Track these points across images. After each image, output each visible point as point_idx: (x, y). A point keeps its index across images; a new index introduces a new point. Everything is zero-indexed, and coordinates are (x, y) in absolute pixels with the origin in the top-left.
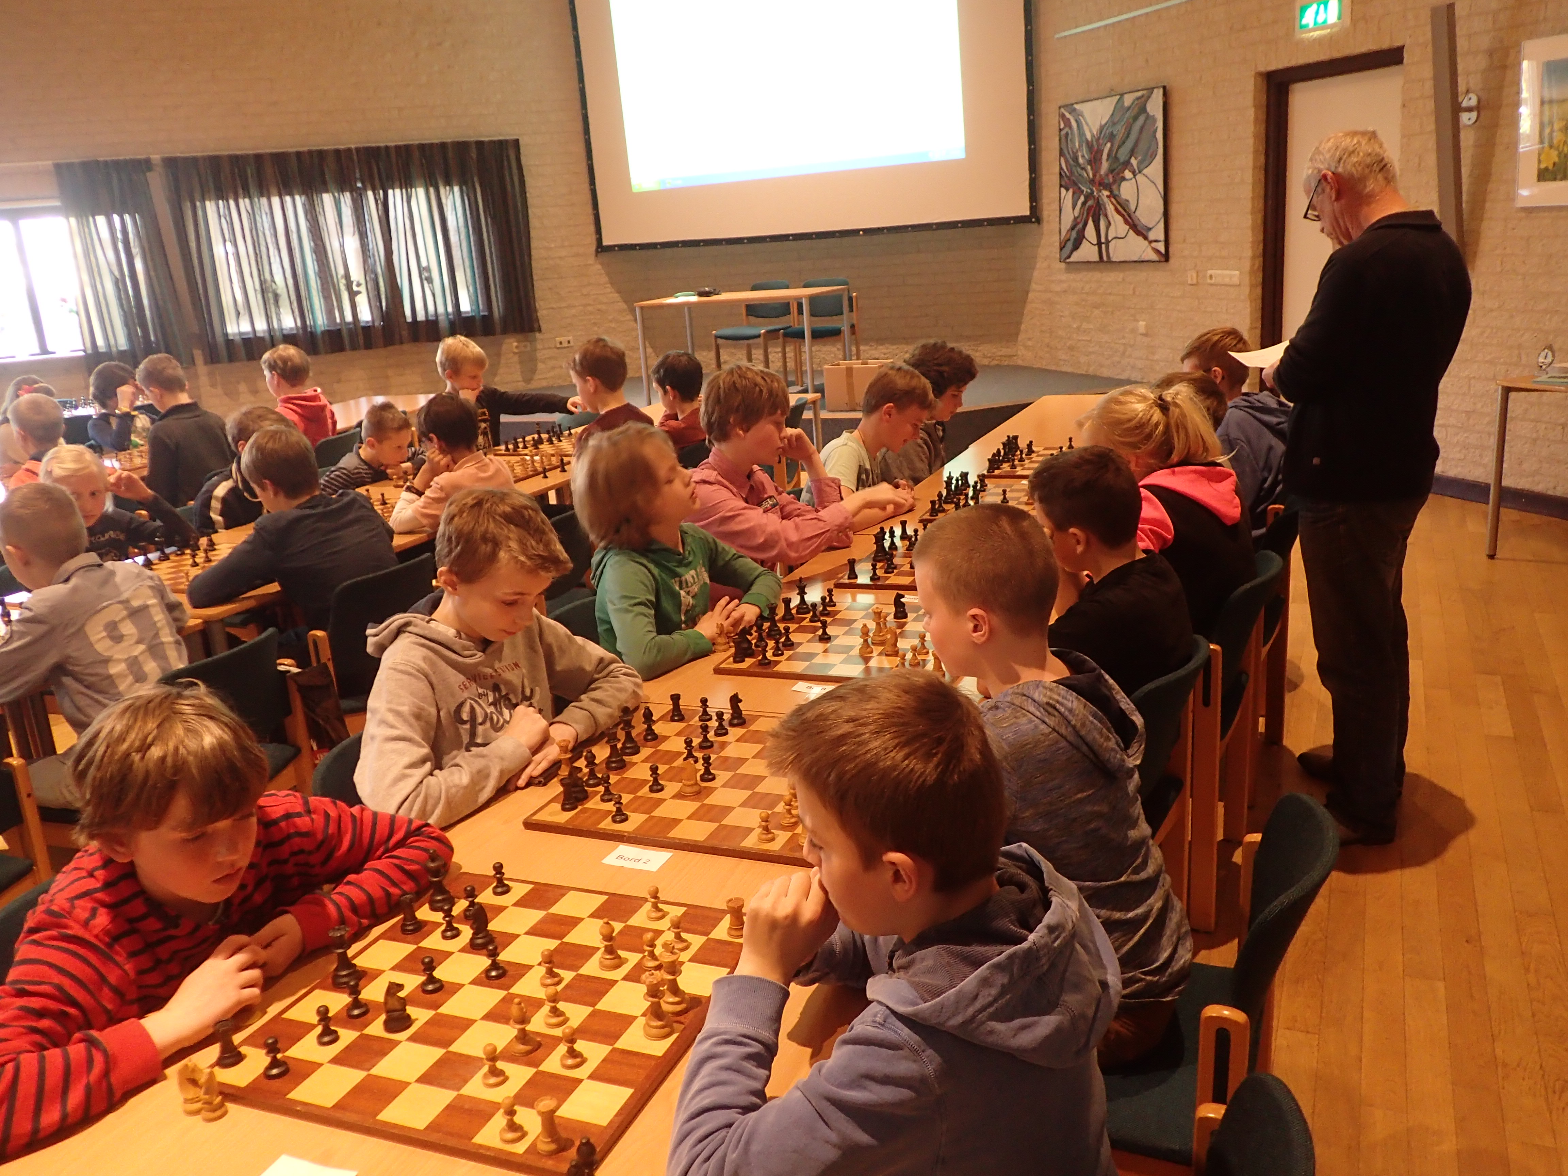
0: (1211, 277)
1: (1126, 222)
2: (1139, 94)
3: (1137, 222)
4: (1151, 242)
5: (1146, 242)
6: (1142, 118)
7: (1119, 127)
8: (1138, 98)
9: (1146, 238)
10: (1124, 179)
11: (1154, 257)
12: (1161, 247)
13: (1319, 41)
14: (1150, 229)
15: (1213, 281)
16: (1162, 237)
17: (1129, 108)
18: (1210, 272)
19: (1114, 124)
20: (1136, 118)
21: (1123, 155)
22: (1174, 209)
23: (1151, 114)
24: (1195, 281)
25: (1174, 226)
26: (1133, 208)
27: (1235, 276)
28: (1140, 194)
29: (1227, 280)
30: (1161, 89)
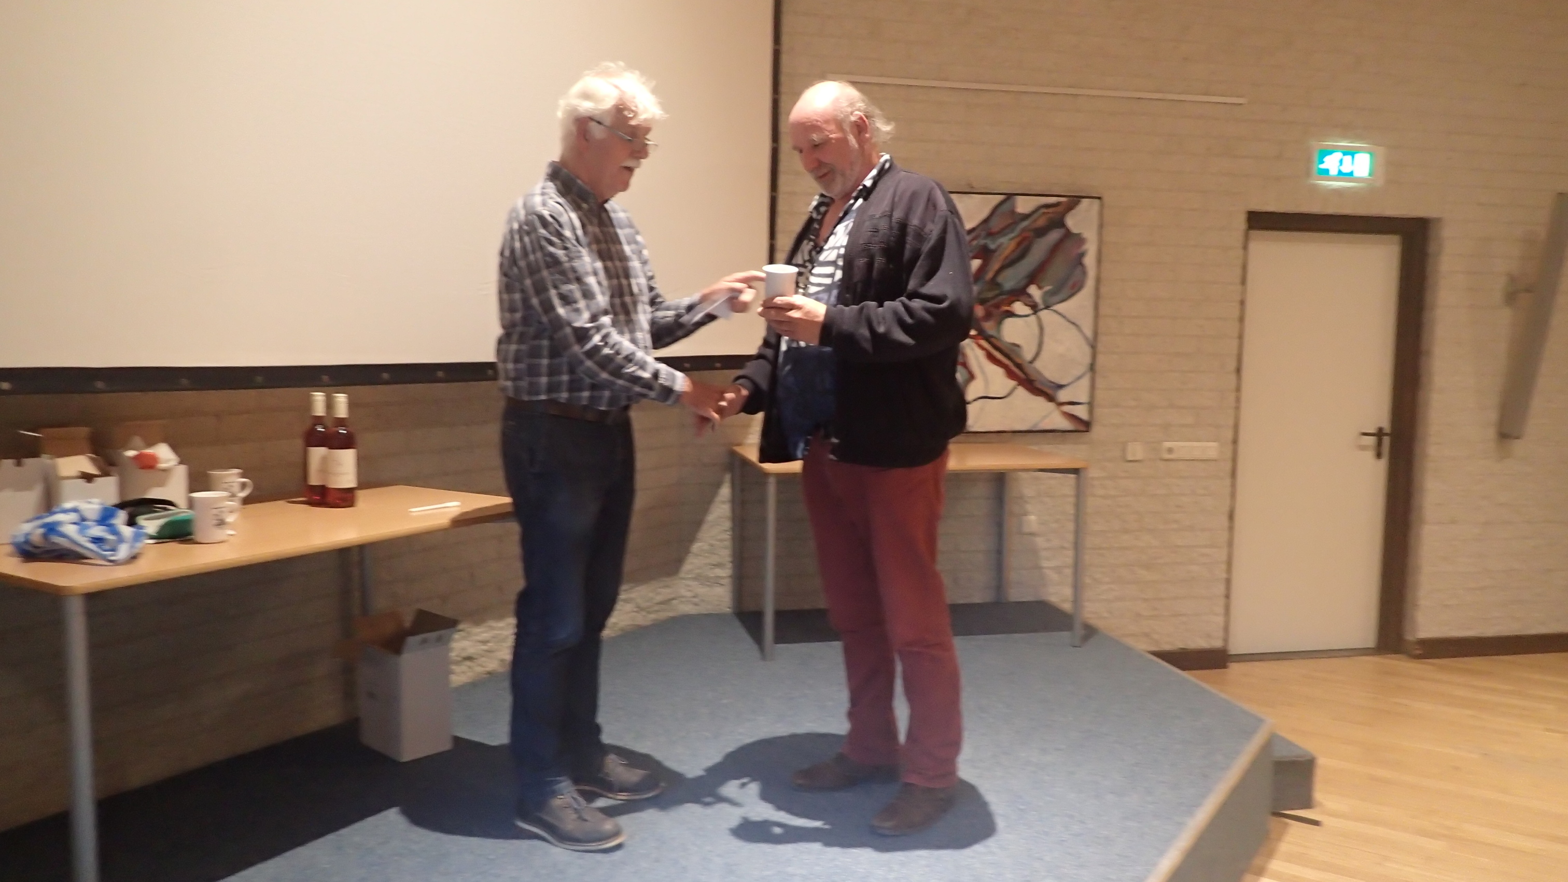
0: (1170, 450)
1: (1011, 374)
3: (1034, 376)
4: (1058, 404)
5: (1051, 406)
6: (1054, 236)
7: (1004, 240)
8: (1047, 206)
9: (1051, 398)
10: (1011, 314)
11: (1065, 424)
13: (1338, 192)
14: (1061, 387)
15: (1173, 456)
16: (1084, 398)
17: (1026, 217)
19: (991, 235)
20: (1041, 232)
21: (1009, 280)
22: (1105, 361)
23: (1075, 230)
24: (1139, 456)
25: (1100, 383)
26: (1028, 354)
27: (1211, 449)
28: (1046, 339)
29: (1197, 454)
30: (1097, 201)
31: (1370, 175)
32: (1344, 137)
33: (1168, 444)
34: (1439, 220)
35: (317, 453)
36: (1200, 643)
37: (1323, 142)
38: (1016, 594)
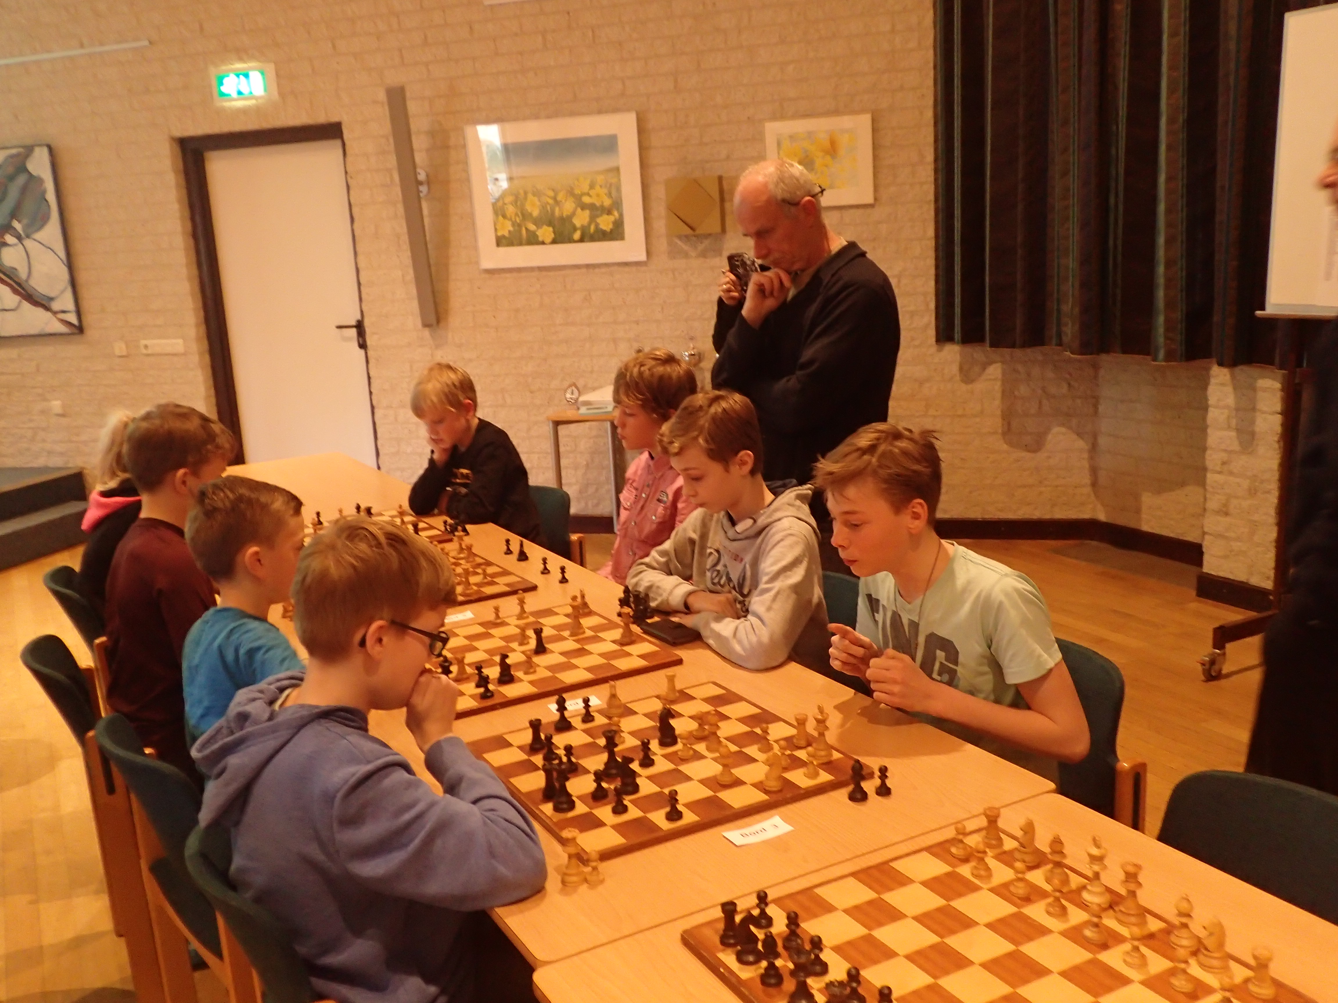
0: (146, 347)
1: (15, 291)
2: (14, 151)
3: (30, 291)
4: (55, 313)
5: (49, 314)
6: (21, 179)
8: (12, 156)
9: (47, 309)
10: (5, 244)
11: (63, 329)
12: (73, 319)
13: (244, 111)
14: (52, 299)
15: (149, 351)
16: (71, 306)
18: (143, 342)
20: (11, 178)
22: (83, 277)
23: (34, 173)
24: (124, 353)
25: (85, 294)
26: (23, 274)
27: (178, 345)
28: (32, 262)
29: (168, 349)
30: (45, 148)
31: (265, 91)
32: (241, 60)
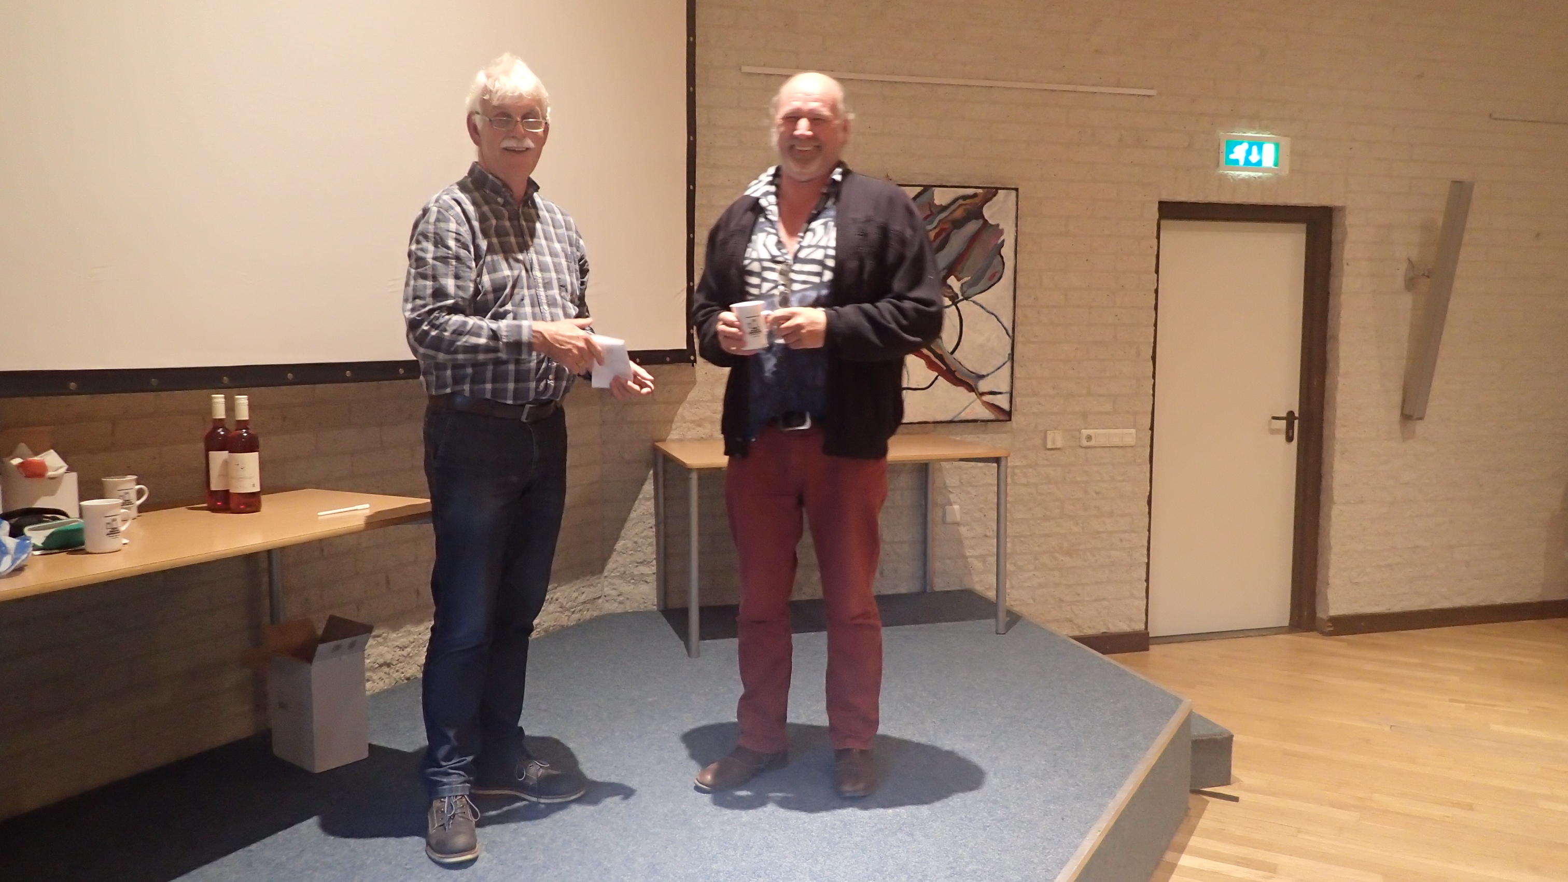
0: (1089, 438)
1: (931, 365)
2: (970, 192)
3: (954, 366)
4: (979, 394)
5: (973, 394)
6: (972, 227)
8: (965, 197)
9: (971, 389)
11: (987, 414)
12: (1003, 402)
13: (1247, 182)
14: (982, 377)
15: (1092, 443)
16: (1005, 388)
17: (944, 208)
20: (958, 224)
23: (991, 222)
24: (1059, 444)
25: (1022, 371)
26: (948, 345)
27: (1128, 436)
28: (966, 330)
29: (1116, 441)
30: (1014, 193)
31: (1276, 165)
32: (1252, 128)
33: (1085, 432)
34: (1342, 209)
35: (218, 457)
36: (1122, 627)
37: (1232, 133)
38: (940, 584)
